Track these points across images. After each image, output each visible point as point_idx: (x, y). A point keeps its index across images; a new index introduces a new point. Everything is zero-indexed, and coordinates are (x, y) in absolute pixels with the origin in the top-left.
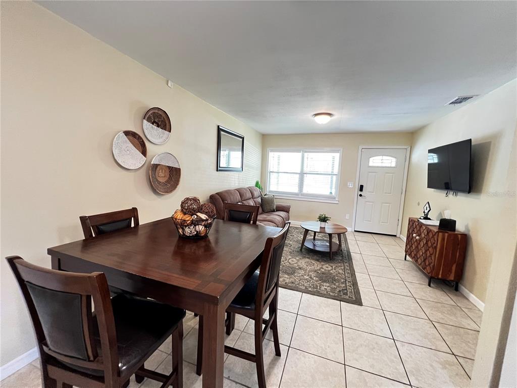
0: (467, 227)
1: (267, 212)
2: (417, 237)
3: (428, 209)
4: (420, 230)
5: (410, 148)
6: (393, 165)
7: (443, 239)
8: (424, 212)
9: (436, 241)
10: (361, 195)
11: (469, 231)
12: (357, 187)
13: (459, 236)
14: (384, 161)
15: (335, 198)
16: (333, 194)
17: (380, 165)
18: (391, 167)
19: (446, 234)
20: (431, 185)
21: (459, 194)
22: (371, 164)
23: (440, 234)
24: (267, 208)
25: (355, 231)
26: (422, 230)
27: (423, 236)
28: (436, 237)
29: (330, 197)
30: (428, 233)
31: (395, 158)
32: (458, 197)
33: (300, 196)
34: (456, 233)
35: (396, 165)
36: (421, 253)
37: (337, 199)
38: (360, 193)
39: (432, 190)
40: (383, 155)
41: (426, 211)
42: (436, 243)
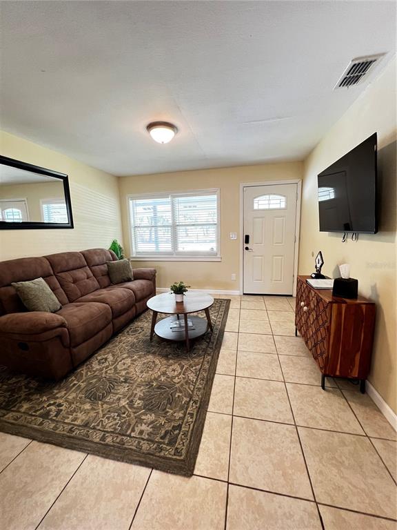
0: (374, 288)
1: (116, 284)
2: (305, 308)
3: (321, 262)
4: (308, 297)
5: (300, 182)
6: (283, 205)
7: (339, 313)
8: (316, 267)
9: (329, 317)
10: (247, 249)
11: (378, 296)
12: (242, 239)
13: (364, 306)
14: (272, 202)
15: (216, 254)
16: (215, 249)
17: (266, 207)
18: (280, 209)
19: (344, 306)
20: (323, 228)
21: (360, 236)
22: (256, 207)
23: (335, 306)
24: (116, 277)
25: (244, 294)
26: (311, 298)
27: (313, 306)
28: (328, 310)
29: (211, 254)
30: (318, 303)
31: (284, 196)
32: (359, 241)
33: (174, 256)
34: (358, 301)
35: (286, 206)
36: (311, 333)
37: (218, 256)
38: (246, 245)
39: (326, 233)
40: (269, 194)
41: (318, 266)
42: (328, 320)
